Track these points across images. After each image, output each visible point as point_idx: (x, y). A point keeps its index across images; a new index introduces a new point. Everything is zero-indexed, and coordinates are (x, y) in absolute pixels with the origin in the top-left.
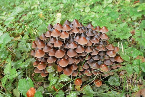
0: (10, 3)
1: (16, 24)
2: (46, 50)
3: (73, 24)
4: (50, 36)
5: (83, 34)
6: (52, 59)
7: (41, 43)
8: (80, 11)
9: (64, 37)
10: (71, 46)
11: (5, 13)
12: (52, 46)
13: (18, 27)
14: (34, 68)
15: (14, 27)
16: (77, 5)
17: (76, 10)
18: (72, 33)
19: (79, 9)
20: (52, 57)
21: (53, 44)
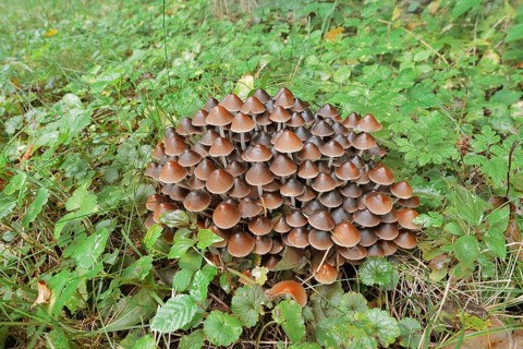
0: (116, 46)
1: (124, 100)
2: (186, 160)
3: (274, 102)
4: (204, 125)
5: (300, 129)
6: (198, 198)
7: (177, 140)
8: (319, 77)
9: (240, 128)
10: (255, 155)
11: (98, 68)
12: (204, 154)
13: (127, 108)
14: (146, 212)
15: (115, 107)
16: (312, 60)
17: (308, 74)
18: (269, 123)
19: (317, 73)
20: (199, 193)
21: (207, 148)
